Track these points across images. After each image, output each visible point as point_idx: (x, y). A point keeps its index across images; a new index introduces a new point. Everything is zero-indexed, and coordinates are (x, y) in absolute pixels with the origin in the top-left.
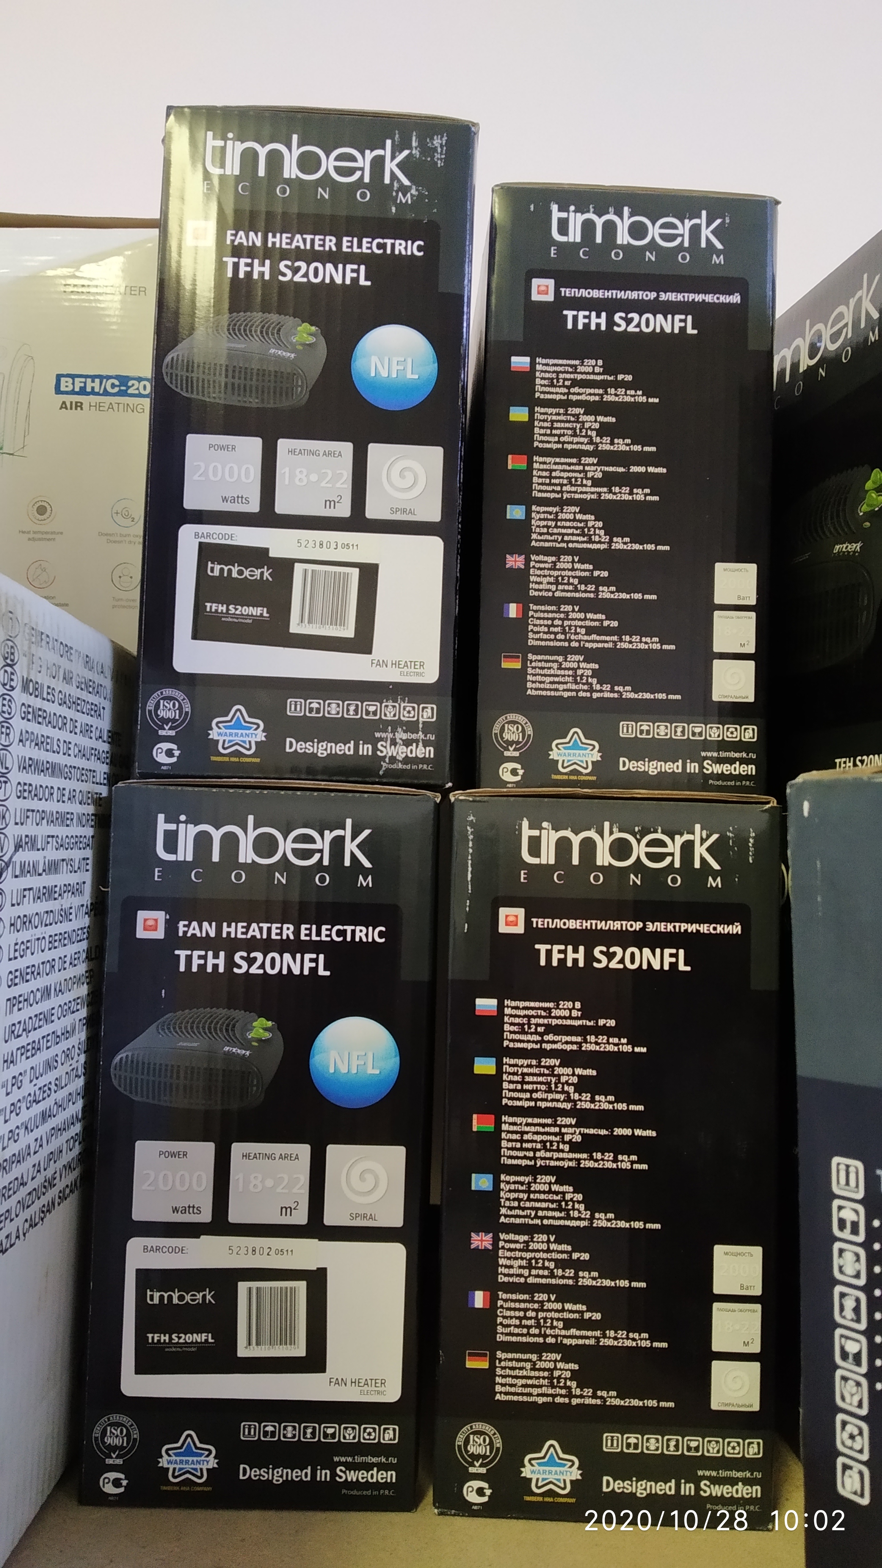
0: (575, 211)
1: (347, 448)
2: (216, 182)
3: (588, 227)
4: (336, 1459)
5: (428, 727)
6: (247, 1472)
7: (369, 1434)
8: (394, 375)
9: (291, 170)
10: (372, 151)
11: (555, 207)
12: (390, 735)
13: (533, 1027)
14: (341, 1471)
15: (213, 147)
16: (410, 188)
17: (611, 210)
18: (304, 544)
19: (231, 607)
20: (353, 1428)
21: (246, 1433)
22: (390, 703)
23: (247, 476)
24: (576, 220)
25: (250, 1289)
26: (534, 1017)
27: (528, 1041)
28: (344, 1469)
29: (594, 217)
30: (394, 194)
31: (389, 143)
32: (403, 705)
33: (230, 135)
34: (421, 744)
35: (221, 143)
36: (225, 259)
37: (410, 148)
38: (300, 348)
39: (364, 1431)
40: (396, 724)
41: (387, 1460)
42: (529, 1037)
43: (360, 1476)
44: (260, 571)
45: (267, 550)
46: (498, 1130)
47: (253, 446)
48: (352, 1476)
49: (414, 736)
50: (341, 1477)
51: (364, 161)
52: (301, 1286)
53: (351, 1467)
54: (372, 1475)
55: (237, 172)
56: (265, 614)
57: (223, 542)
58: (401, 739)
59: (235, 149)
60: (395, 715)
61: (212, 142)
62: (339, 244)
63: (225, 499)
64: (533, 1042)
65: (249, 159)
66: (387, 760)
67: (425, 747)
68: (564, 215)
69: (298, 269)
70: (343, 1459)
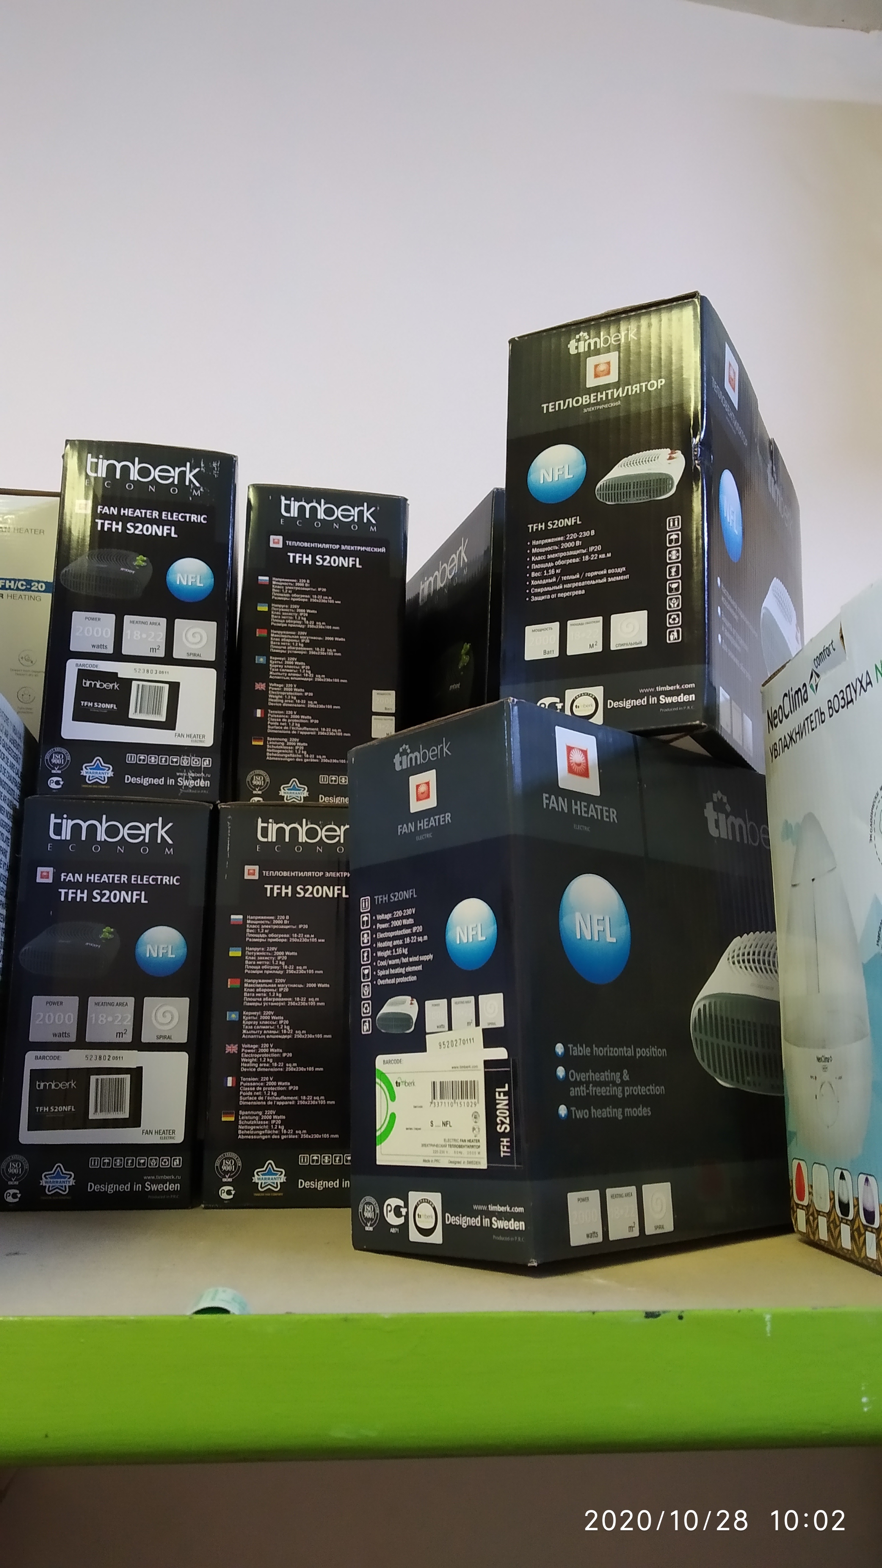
0: (294, 501)
1: (163, 621)
2: (92, 480)
3: (302, 509)
4: (145, 1178)
5: (206, 770)
6: (93, 1187)
7: (165, 1162)
8: (190, 584)
9: (134, 475)
10: (179, 468)
11: (283, 498)
12: (185, 774)
13: (263, 930)
14: (148, 1184)
15: (91, 462)
16: (200, 488)
17: (314, 501)
18: (138, 671)
19: (95, 704)
20: (156, 1159)
21: (93, 1164)
22: (185, 757)
23: (107, 634)
24: (295, 506)
25: (97, 1080)
26: (263, 924)
27: (260, 938)
28: (149, 1183)
29: (305, 504)
30: (191, 490)
31: (188, 464)
32: (192, 758)
33: (101, 456)
34: (202, 780)
35: (96, 460)
36: (97, 521)
37: (200, 467)
38: (138, 568)
39: (162, 1161)
40: (189, 768)
41: (175, 1177)
42: (261, 936)
43: (160, 1187)
44: (112, 684)
45: (117, 674)
46: (242, 987)
47: (110, 619)
48: (154, 1187)
49: (198, 775)
50: (148, 1188)
51: (175, 473)
52: (128, 1077)
53: (153, 1182)
54: (166, 1187)
55: (104, 476)
56: (115, 708)
57: (92, 669)
58: (191, 776)
59: (103, 464)
60: (188, 763)
61: (90, 459)
62: (160, 515)
63: (94, 646)
64: (263, 938)
65: (111, 469)
66: (183, 788)
67: (205, 781)
68: (288, 502)
69: (138, 527)
70: (149, 1178)
